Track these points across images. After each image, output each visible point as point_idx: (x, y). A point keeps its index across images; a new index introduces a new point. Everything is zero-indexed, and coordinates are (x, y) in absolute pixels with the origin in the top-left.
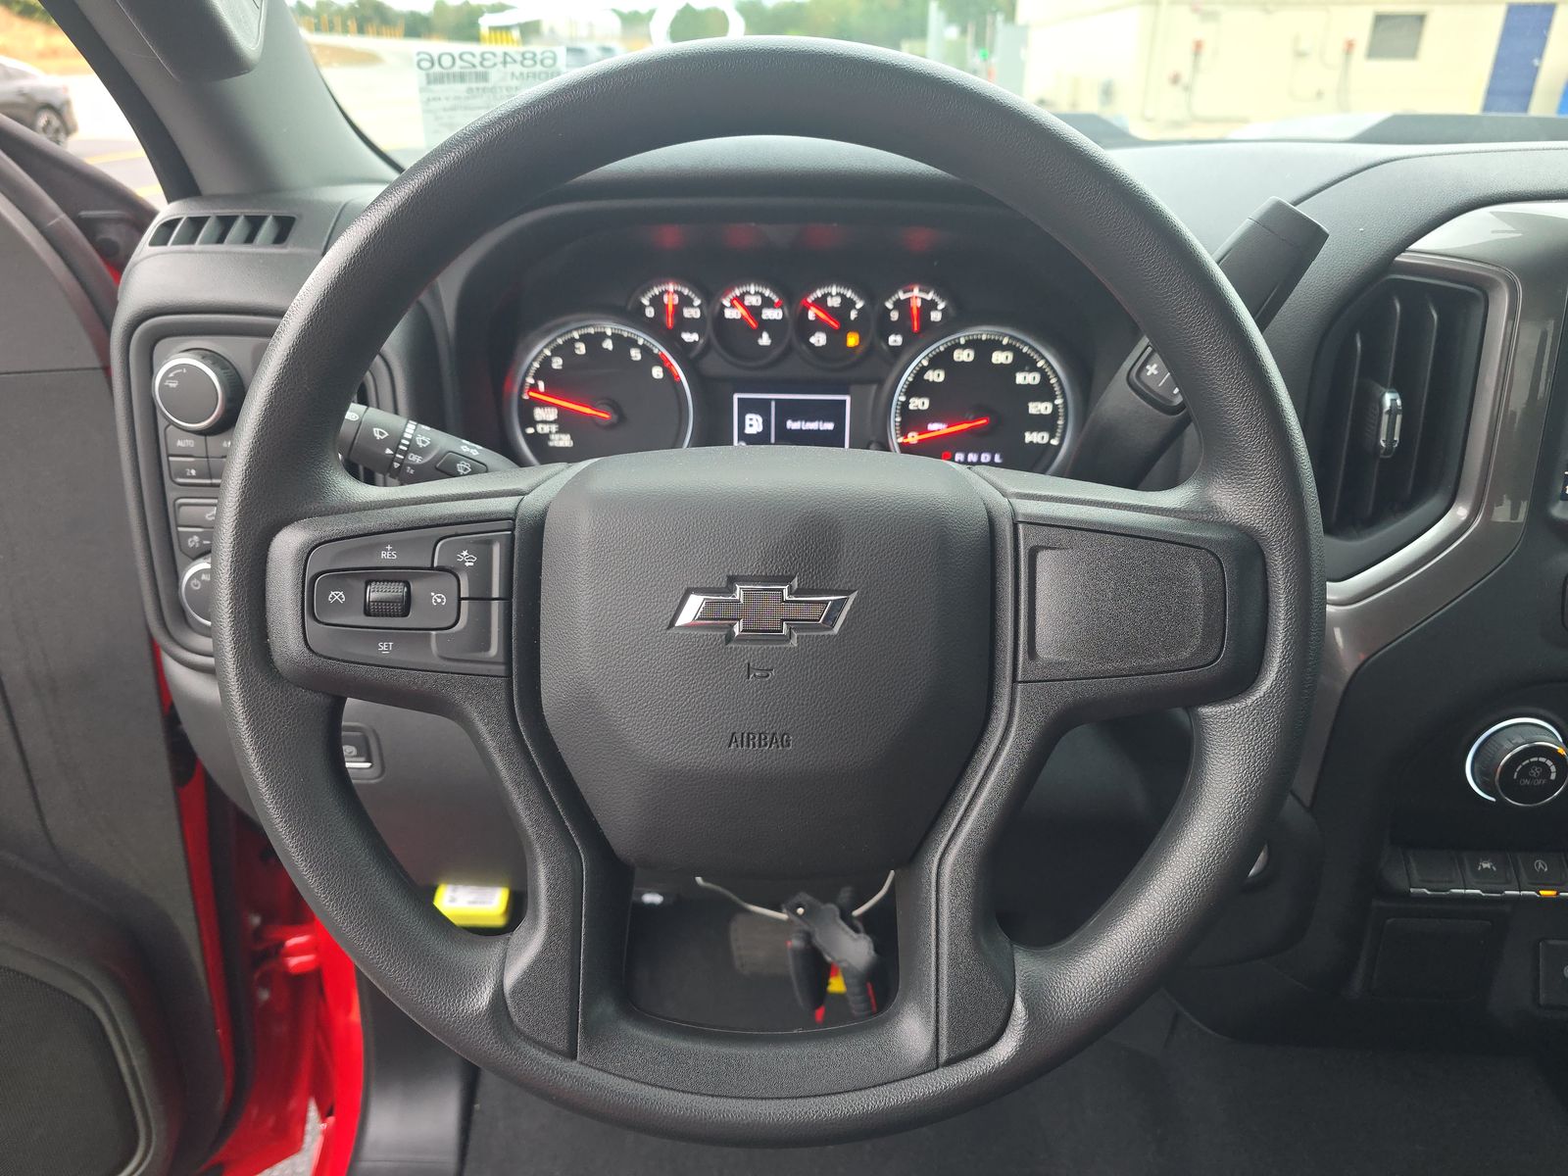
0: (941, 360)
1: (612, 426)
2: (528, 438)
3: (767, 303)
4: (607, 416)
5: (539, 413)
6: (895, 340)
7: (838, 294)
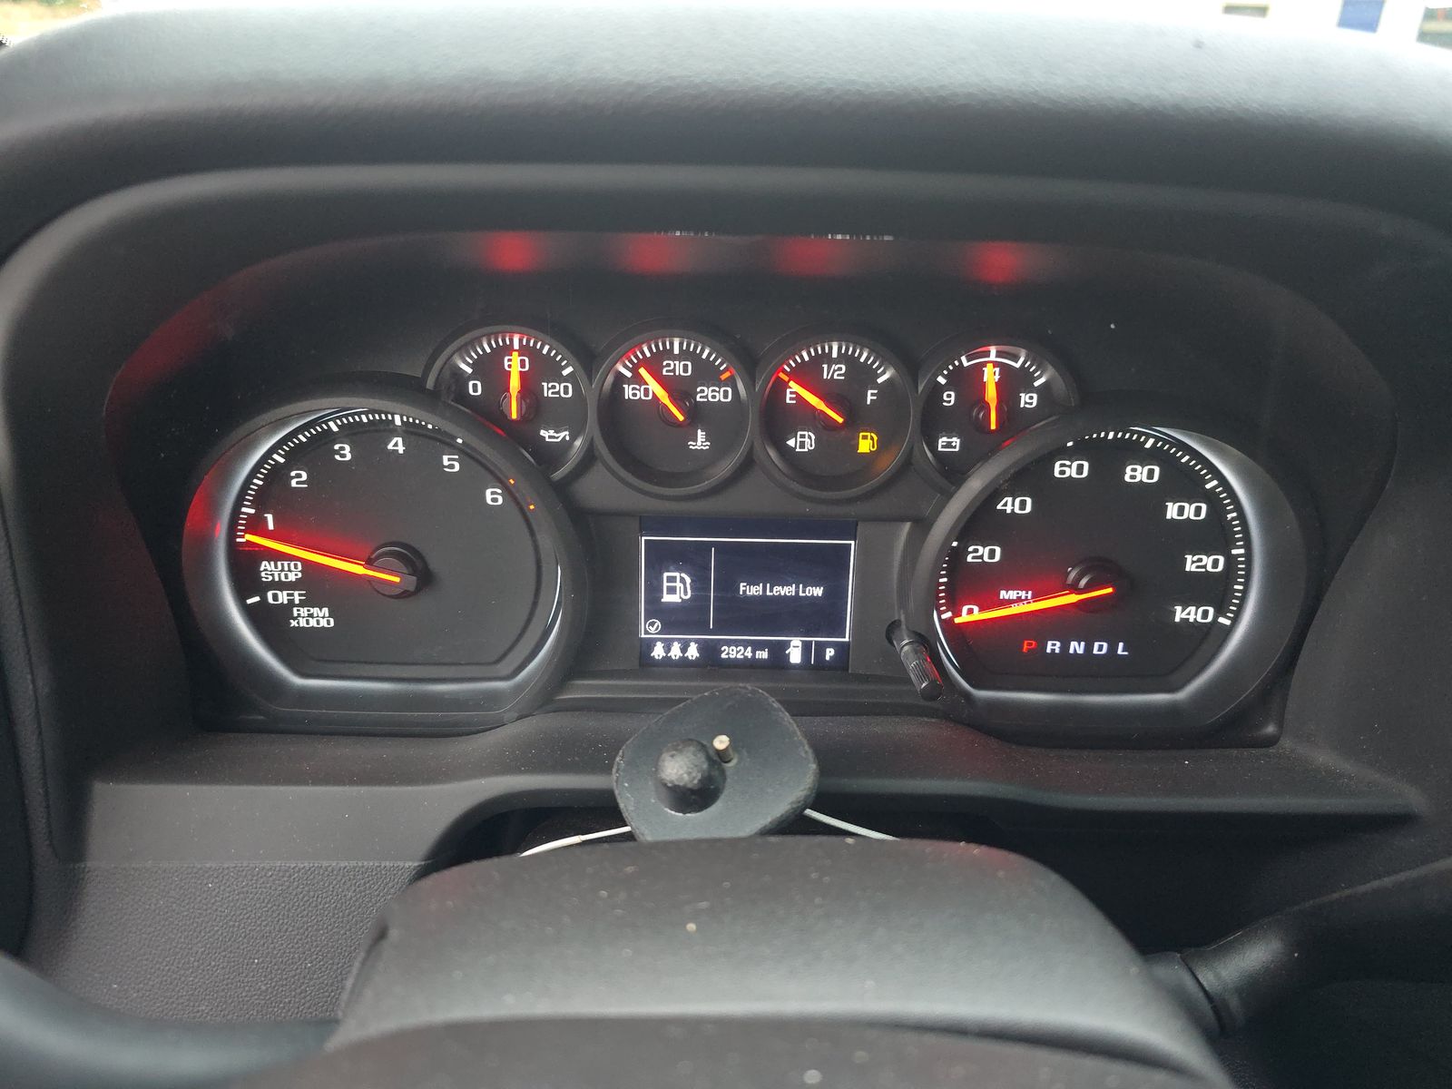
0: (1030, 477)
1: (405, 595)
2: (252, 614)
3: (706, 373)
4: (397, 579)
5: (268, 570)
6: (950, 443)
7: (843, 358)
